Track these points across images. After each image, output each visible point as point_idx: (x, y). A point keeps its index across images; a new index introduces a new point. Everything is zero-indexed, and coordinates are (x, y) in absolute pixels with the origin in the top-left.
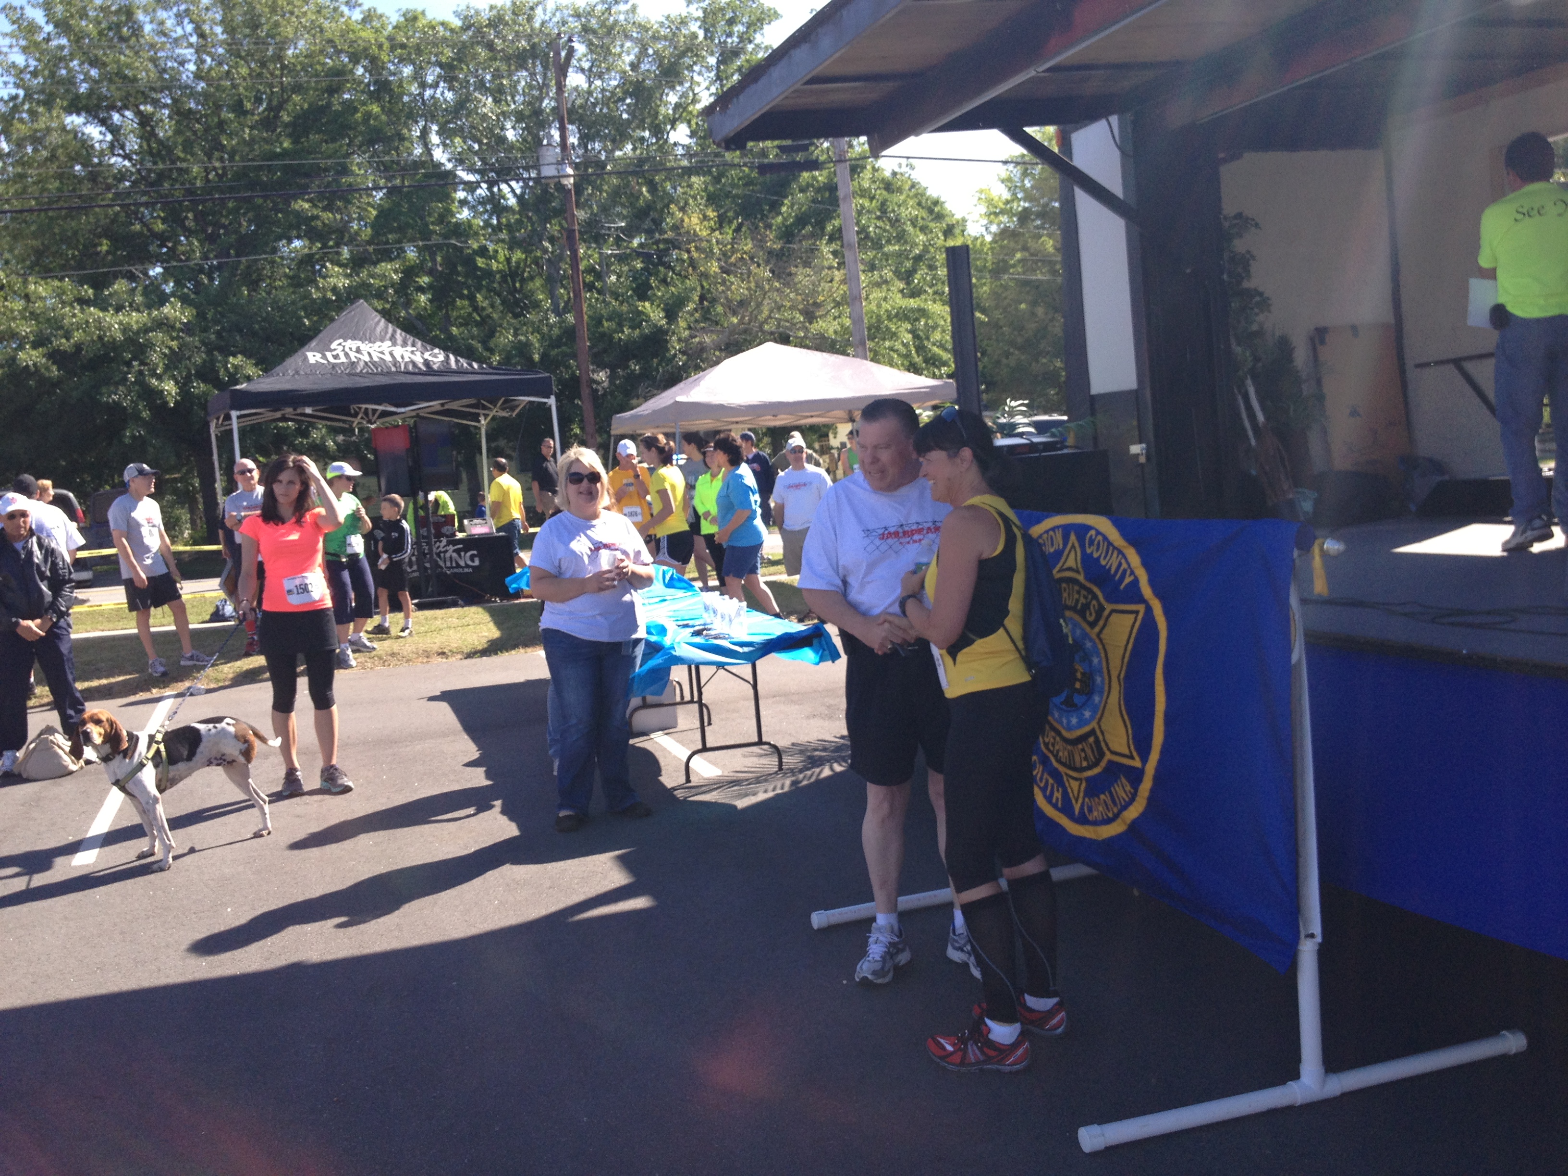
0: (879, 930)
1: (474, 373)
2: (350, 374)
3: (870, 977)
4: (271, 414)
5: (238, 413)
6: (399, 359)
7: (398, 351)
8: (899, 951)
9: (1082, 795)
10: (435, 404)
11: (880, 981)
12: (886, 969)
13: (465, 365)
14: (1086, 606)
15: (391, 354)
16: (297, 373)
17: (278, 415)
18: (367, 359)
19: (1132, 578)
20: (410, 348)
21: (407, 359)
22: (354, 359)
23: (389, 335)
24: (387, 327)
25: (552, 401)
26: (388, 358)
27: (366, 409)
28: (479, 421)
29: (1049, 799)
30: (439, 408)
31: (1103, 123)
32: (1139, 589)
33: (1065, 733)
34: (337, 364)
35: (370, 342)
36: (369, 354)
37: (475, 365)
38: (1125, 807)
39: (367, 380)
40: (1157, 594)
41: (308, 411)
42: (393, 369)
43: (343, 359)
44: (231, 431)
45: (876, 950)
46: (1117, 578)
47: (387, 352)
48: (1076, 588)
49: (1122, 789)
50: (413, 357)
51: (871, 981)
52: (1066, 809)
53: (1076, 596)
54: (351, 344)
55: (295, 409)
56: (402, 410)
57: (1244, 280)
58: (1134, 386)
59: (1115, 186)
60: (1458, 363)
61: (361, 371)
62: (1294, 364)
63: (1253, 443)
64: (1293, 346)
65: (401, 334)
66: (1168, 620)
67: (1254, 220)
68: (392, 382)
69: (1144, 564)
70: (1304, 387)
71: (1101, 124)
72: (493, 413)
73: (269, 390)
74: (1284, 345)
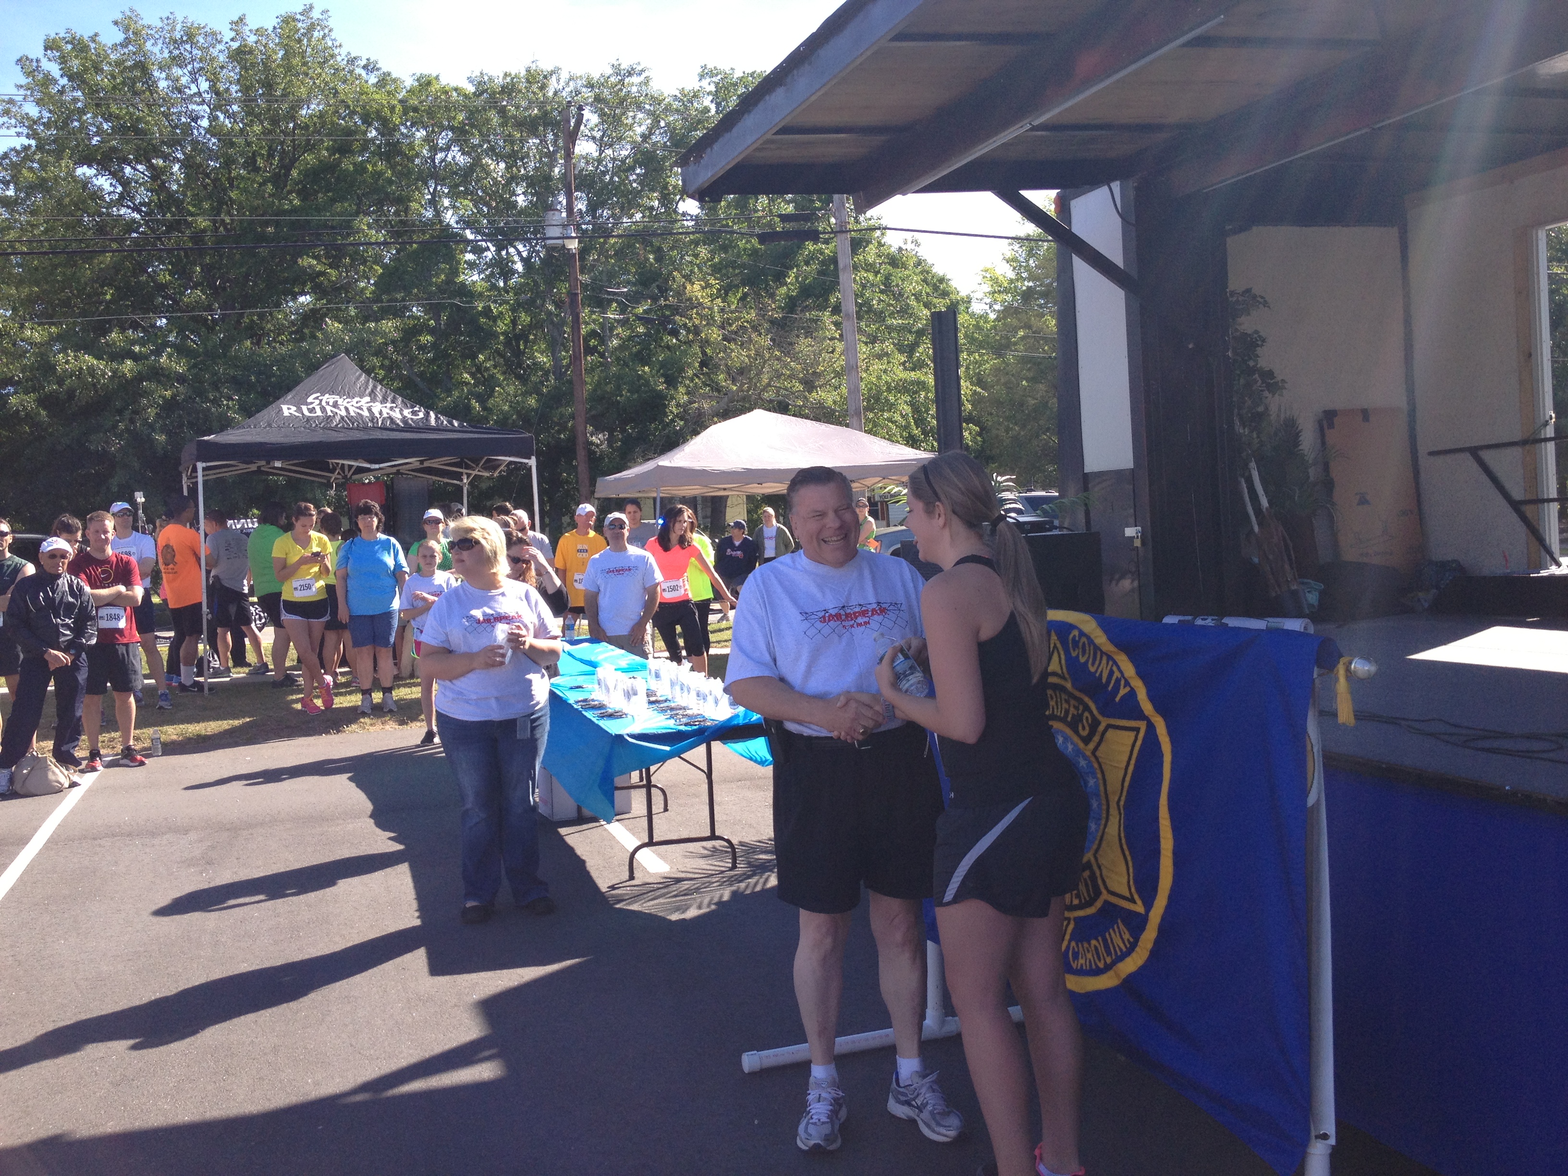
1: (454, 431)
2: (324, 428)
4: (245, 466)
5: (204, 465)
6: (378, 416)
7: (377, 407)
10: (414, 461)
13: (445, 422)
15: (369, 410)
16: (270, 425)
17: (253, 467)
18: (344, 413)
19: (1128, 689)
20: (389, 405)
21: (385, 415)
23: (367, 392)
24: (367, 382)
25: (532, 462)
26: (366, 413)
27: (343, 465)
28: (462, 480)
30: (417, 465)
31: (1105, 189)
36: (347, 409)
37: (456, 424)
39: (342, 435)
40: (1159, 708)
41: (278, 464)
42: (370, 425)
43: (319, 413)
44: (197, 482)
47: (365, 409)
50: (391, 413)
55: (268, 463)
56: (377, 466)
57: (1251, 359)
58: (1130, 465)
59: (1116, 255)
60: (1474, 452)
61: (337, 425)
62: (1300, 448)
63: (1256, 528)
64: (1300, 428)
65: (381, 390)
66: (1173, 742)
67: (1262, 297)
68: (367, 437)
69: (1140, 674)
70: (1312, 472)
71: (1103, 191)
72: (476, 472)
73: (240, 442)
74: (1291, 429)
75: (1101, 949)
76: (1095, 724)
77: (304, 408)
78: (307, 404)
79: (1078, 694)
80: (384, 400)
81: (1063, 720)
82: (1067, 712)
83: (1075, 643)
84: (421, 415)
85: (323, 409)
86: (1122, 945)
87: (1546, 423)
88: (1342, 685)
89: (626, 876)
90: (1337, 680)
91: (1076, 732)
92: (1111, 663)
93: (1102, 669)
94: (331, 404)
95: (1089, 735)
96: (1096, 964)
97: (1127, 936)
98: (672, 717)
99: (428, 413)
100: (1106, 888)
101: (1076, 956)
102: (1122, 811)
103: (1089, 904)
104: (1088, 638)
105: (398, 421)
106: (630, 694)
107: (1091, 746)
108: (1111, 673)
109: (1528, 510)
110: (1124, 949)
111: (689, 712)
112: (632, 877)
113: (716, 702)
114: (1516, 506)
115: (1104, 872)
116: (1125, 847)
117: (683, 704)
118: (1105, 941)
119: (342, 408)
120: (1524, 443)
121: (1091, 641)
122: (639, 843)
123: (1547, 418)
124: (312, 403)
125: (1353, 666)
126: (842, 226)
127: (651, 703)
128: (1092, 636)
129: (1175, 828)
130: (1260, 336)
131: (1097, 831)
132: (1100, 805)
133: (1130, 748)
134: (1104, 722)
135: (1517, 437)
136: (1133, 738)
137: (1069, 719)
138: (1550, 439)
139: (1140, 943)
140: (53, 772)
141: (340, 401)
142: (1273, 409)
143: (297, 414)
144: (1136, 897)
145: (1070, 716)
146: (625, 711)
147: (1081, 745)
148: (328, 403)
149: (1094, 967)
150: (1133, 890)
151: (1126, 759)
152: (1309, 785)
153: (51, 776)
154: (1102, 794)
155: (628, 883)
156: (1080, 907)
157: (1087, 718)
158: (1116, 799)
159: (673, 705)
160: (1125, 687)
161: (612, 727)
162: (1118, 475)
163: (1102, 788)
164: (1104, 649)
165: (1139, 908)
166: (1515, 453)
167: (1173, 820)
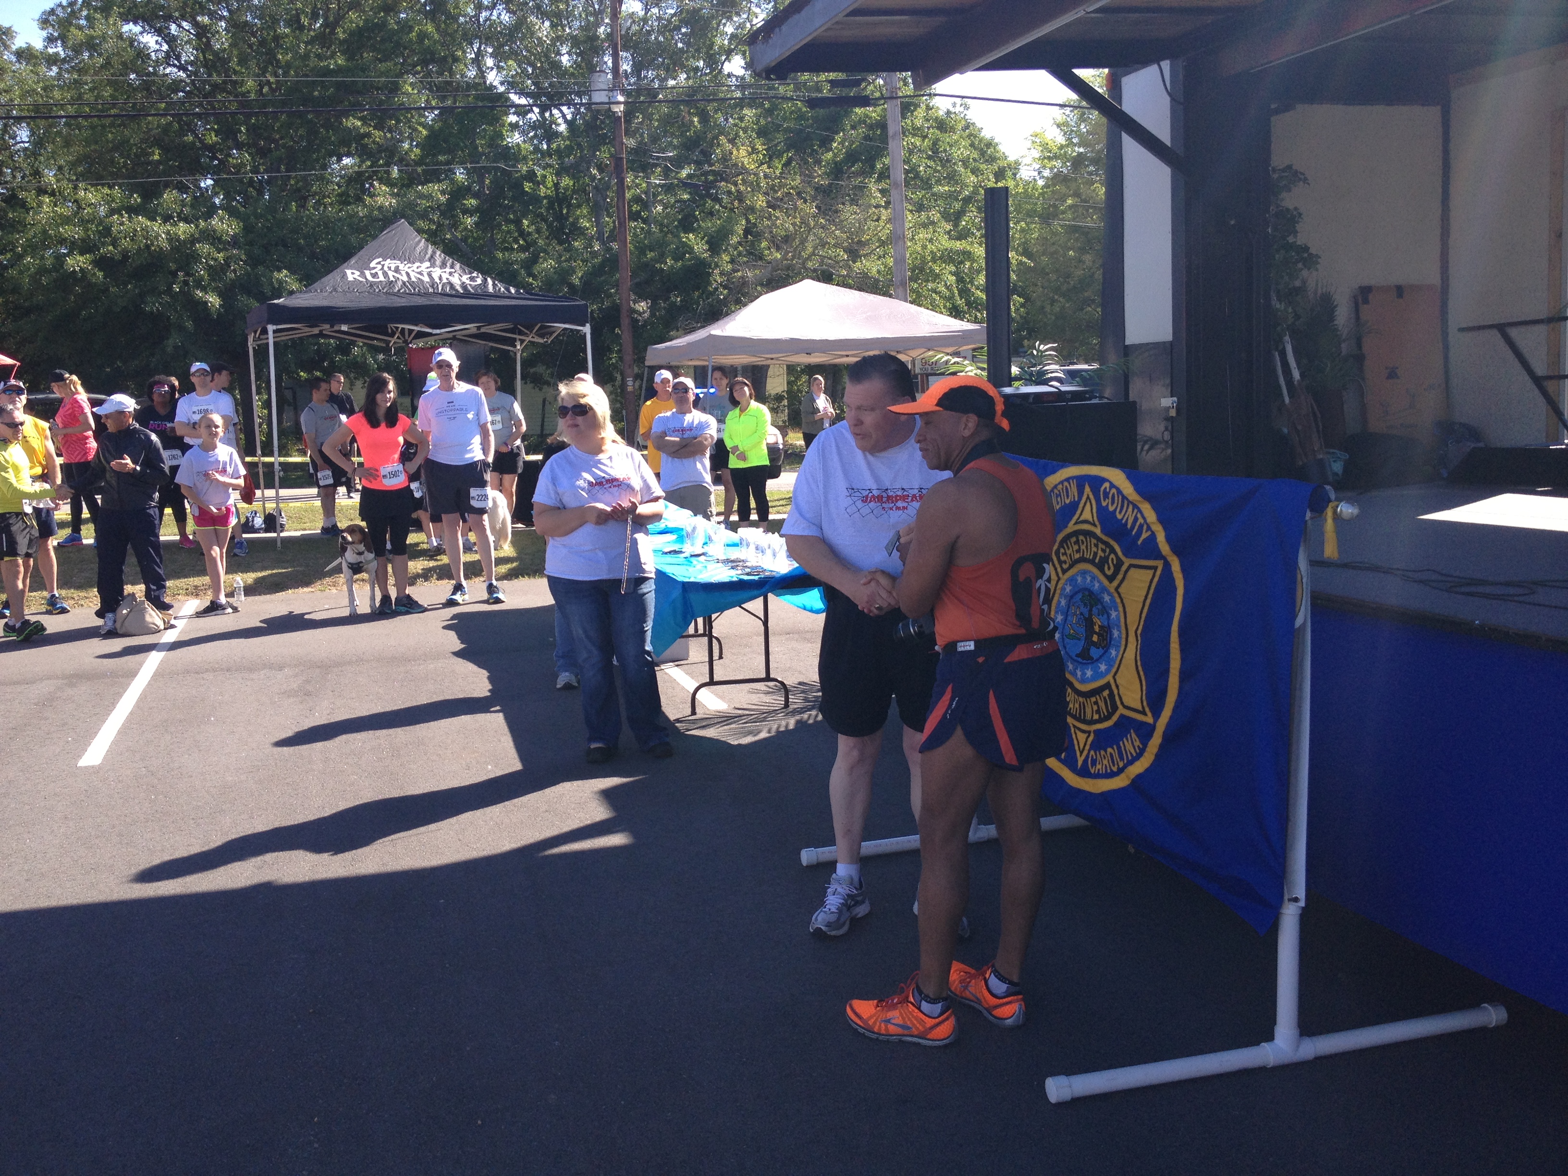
0: (839, 881)
1: (511, 297)
2: (386, 293)
3: (823, 928)
4: (310, 329)
5: (275, 327)
6: (438, 281)
7: (437, 273)
8: (857, 903)
9: (1087, 747)
10: (471, 327)
11: (833, 933)
12: (842, 920)
13: (502, 289)
14: (1104, 560)
15: (429, 275)
16: (335, 290)
17: (316, 331)
18: (405, 279)
19: (1149, 533)
20: (448, 270)
21: (445, 281)
22: (392, 279)
23: (428, 256)
24: (426, 248)
25: (587, 329)
26: (426, 279)
27: (403, 329)
28: (515, 346)
30: (474, 330)
31: (1155, 67)
32: (1157, 544)
33: (1078, 685)
34: (375, 283)
35: (409, 262)
37: (513, 290)
38: (1131, 763)
39: (404, 300)
40: (1175, 550)
41: (344, 328)
42: (431, 290)
43: (382, 278)
44: (267, 344)
45: (833, 901)
47: (425, 274)
48: (1094, 541)
49: (1130, 744)
50: (451, 278)
51: (825, 933)
53: (1094, 549)
55: (332, 326)
56: (438, 331)
57: (1289, 235)
58: (1169, 337)
59: (1163, 133)
60: (1503, 329)
61: (399, 291)
62: (1335, 322)
63: (1287, 400)
64: (1335, 303)
65: (440, 255)
66: (1185, 578)
67: (1303, 174)
68: (429, 303)
69: (1161, 520)
70: (1344, 346)
71: (1153, 69)
72: (529, 339)
73: (308, 306)
74: (1327, 304)
75: (1116, 756)
76: (1119, 565)
77: (367, 273)
80: (443, 265)
81: (1092, 562)
82: (1096, 554)
84: (479, 281)
86: (1133, 751)
88: (1329, 524)
89: (689, 712)
90: (1326, 520)
91: (1102, 571)
92: (1136, 511)
93: (1127, 516)
94: (393, 269)
98: (733, 568)
99: (486, 280)
100: (1122, 703)
101: (1094, 763)
102: (1139, 638)
103: (1108, 718)
104: (1118, 489)
107: (1115, 583)
108: (1136, 519)
109: (1550, 385)
111: (748, 564)
112: (694, 712)
113: (774, 555)
114: (1537, 381)
116: (1140, 668)
117: (742, 558)
118: (1119, 748)
119: (403, 273)
120: (1549, 320)
121: (1119, 492)
122: (697, 685)
125: (1339, 509)
126: (892, 92)
128: (1121, 488)
129: (1182, 650)
130: (1298, 213)
131: (1117, 656)
134: (1127, 562)
135: (1543, 315)
136: (1151, 577)
139: (1148, 749)
140: (150, 615)
141: (401, 267)
142: (1311, 284)
143: (361, 279)
144: (1147, 709)
145: (1098, 558)
147: (1106, 582)
148: (390, 268)
149: (1109, 771)
150: (1145, 703)
151: (1144, 593)
152: (1297, 609)
153: (148, 619)
155: (690, 718)
156: (1100, 721)
162: (1156, 347)
163: (1122, 620)
164: (1130, 498)
166: (1542, 329)
167: (1181, 644)
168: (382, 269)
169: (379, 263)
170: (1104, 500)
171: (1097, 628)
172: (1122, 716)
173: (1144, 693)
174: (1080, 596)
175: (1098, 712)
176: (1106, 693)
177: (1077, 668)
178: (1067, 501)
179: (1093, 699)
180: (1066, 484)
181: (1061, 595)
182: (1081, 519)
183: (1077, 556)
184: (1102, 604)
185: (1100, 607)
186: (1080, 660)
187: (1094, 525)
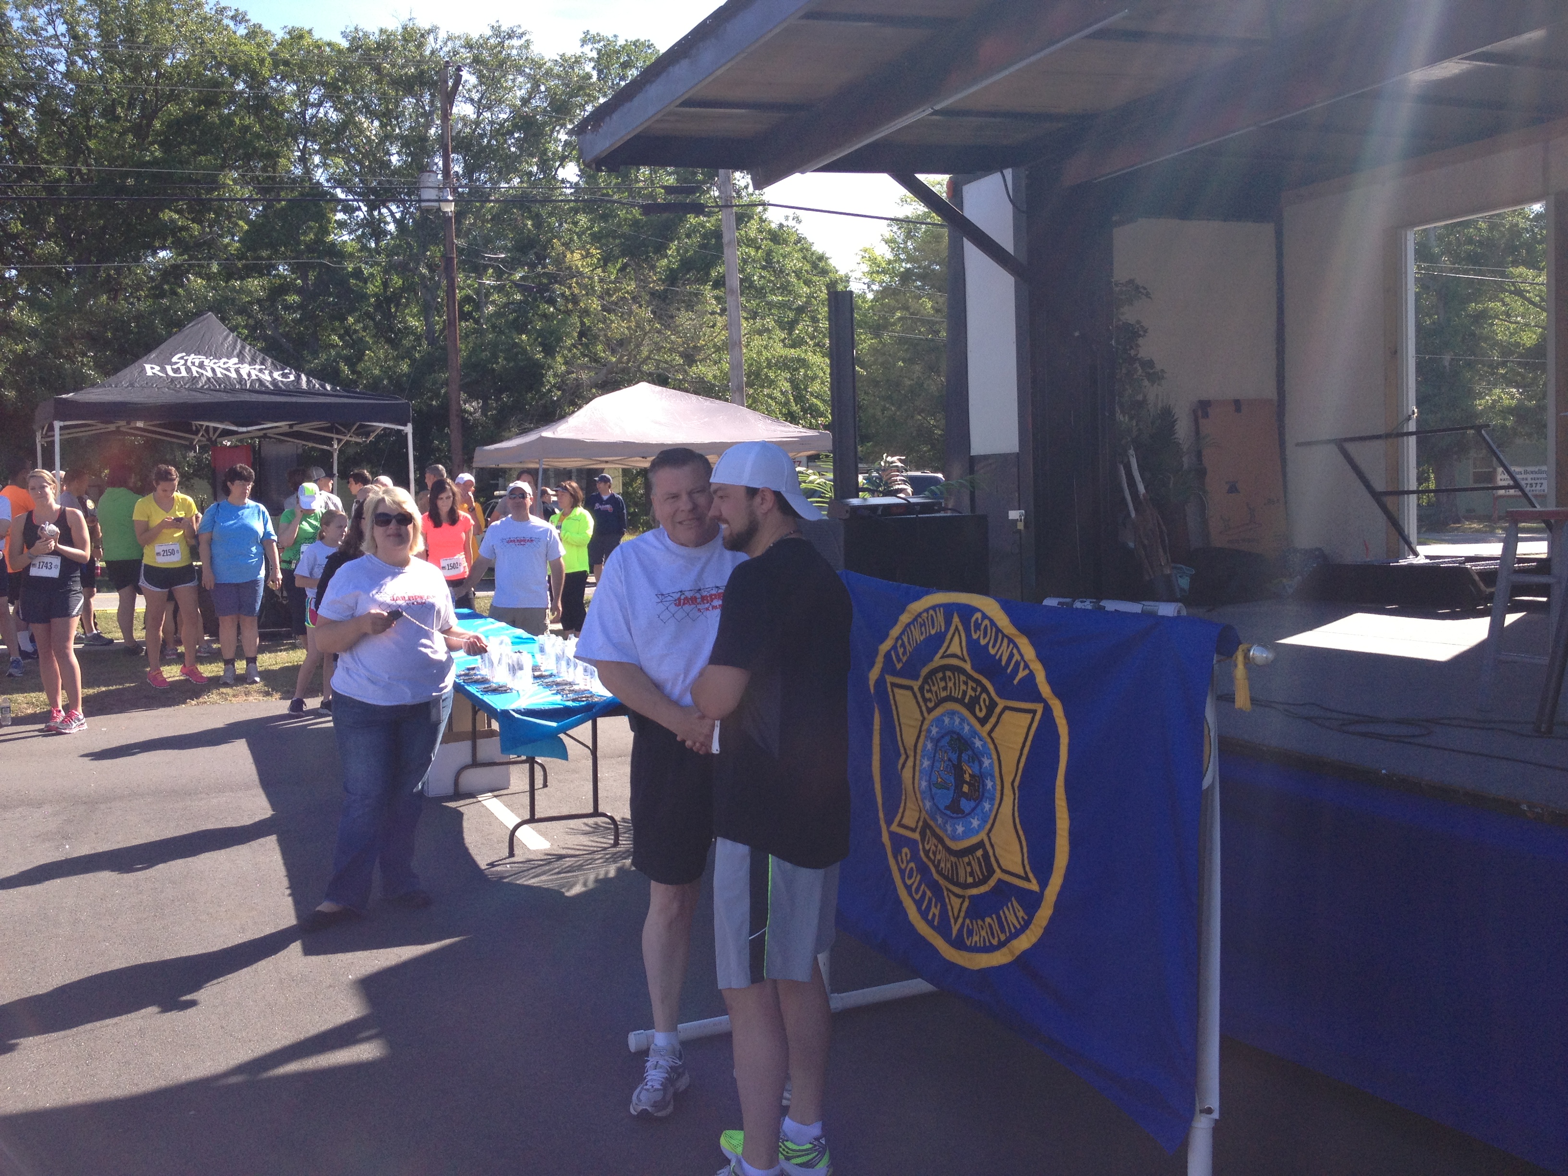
1: (326, 394)
2: (189, 389)
4: (103, 426)
5: (62, 424)
6: (247, 378)
7: (245, 369)
10: (283, 425)
13: (317, 386)
14: (975, 700)
15: (237, 371)
16: (132, 385)
17: (111, 427)
18: (210, 374)
19: (1027, 672)
20: (258, 367)
21: (254, 377)
22: (195, 374)
23: (235, 353)
24: (235, 343)
25: (409, 429)
26: (233, 375)
27: (207, 427)
28: (332, 446)
29: (924, 915)
30: (286, 429)
31: (998, 175)
32: (1036, 685)
36: (213, 370)
37: (328, 387)
39: (208, 396)
40: (1057, 691)
41: (140, 424)
42: (238, 387)
43: (184, 373)
44: (53, 442)
46: (1009, 671)
47: (232, 370)
48: (963, 678)
50: (260, 375)
52: (943, 929)
53: (963, 687)
54: (194, 359)
55: (128, 423)
56: (244, 429)
57: (1132, 348)
58: (1015, 449)
59: (1007, 242)
60: (1341, 444)
61: (203, 386)
62: (1176, 436)
63: (1133, 514)
64: (1175, 417)
65: (250, 351)
66: (1069, 724)
67: (1145, 289)
68: (233, 400)
69: (1040, 657)
70: (1185, 460)
71: (996, 177)
72: (347, 438)
73: (98, 401)
74: (1167, 417)
76: (992, 705)
77: (169, 368)
78: (172, 364)
79: (976, 675)
80: (253, 362)
81: (960, 701)
82: (965, 693)
83: (977, 626)
84: (292, 378)
85: (188, 370)
87: (1409, 418)
88: (1240, 670)
89: (506, 853)
90: (1235, 665)
92: (1011, 646)
93: (1001, 651)
94: (197, 364)
95: (986, 714)
96: (989, 940)
97: (1021, 914)
98: (558, 693)
102: (1017, 792)
105: (268, 384)
106: (515, 669)
107: (988, 726)
108: (1011, 656)
109: (1389, 501)
110: (1018, 927)
111: (576, 687)
112: (511, 854)
114: (1377, 496)
115: (998, 851)
116: (1019, 827)
117: (570, 680)
118: (999, 918)
119: (209, 369)
120: (1388, 436)
122: (519, 820)
123: (1410, 412)
124: (176, 363)
125: (1251, 653)
126: (727, 200)
127: (535, 677)
128: (995, 619)
129: (1071, 810)
130: (1142, 327)
131: (991, 810)
132: (994, 786)
133: (1025, 730)
134: (1001, 703)
135: (1381, 431)
137: (966, 701)
138: (1411, 434)
141: (206, 362)
142: (1151, 398)
144: (1031, 875)
145: (968, 697)
146: (509, 686)
147: (977, 726)
148: (193, 364)
151: (1022, 740)
152: (1204, 770)
154: (997, 774)
155: (507, 861)
156: (975, 885)
157: (984, 700)
158: (1011, 780)
159: (558, 680)
160: (1024, 669)
161: (497, 702)
162: (1002, 459)
164: (1006, 632)
165: (1034, 886)
166: (1378, 445)
167: (1069, 800)
168: (185, 364)
169: (182, 358)
170: (975, 632)
171: (967, 777)
172: (1000, 880)
173: (1026, 856)
174: (947, 738)
175: (972, 874)
176: (979, 853)
177: (946, 823)
178: (933, 632)
179: (966, 860)
180: (931, 612)
181: (926, 737)
182: (948, 652)
183: (944, 694)
184: (973, 750)
185: (970, 752)
186: (948, 812)
187: (965, 661)
